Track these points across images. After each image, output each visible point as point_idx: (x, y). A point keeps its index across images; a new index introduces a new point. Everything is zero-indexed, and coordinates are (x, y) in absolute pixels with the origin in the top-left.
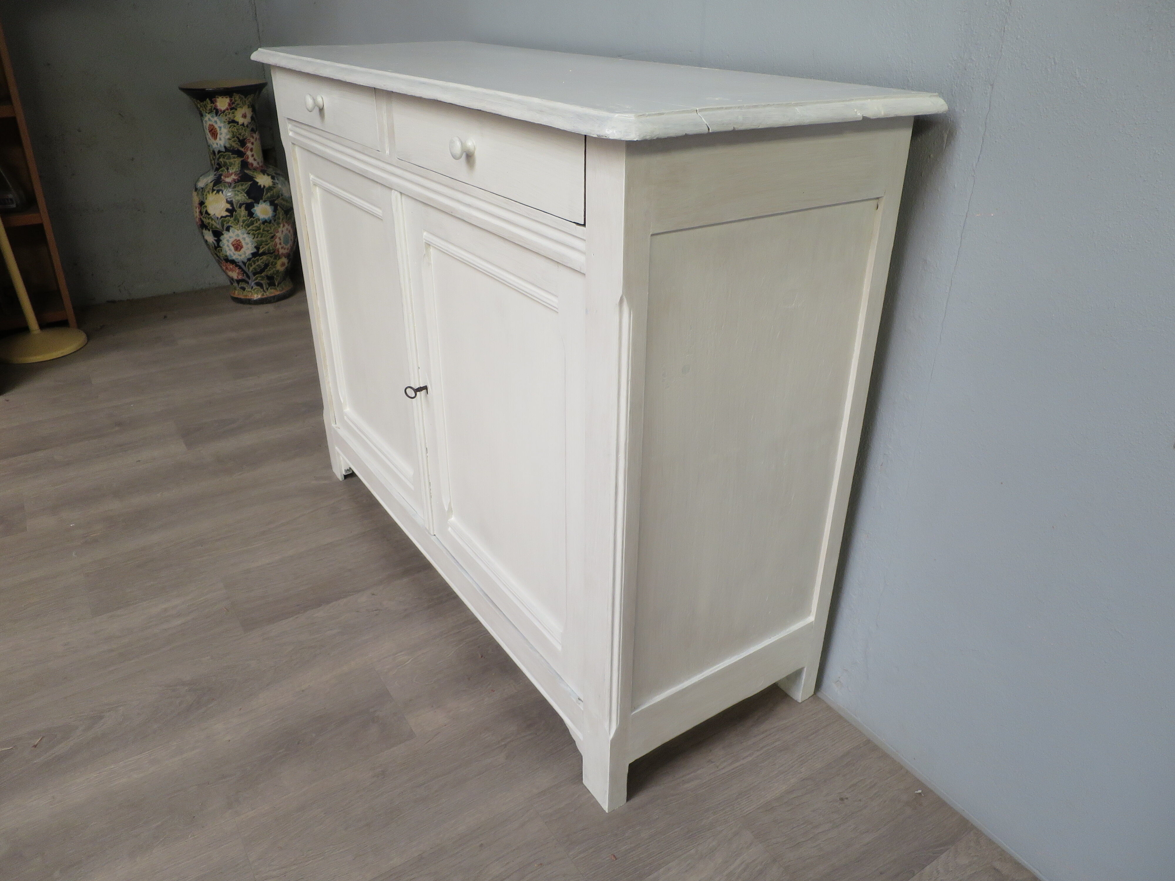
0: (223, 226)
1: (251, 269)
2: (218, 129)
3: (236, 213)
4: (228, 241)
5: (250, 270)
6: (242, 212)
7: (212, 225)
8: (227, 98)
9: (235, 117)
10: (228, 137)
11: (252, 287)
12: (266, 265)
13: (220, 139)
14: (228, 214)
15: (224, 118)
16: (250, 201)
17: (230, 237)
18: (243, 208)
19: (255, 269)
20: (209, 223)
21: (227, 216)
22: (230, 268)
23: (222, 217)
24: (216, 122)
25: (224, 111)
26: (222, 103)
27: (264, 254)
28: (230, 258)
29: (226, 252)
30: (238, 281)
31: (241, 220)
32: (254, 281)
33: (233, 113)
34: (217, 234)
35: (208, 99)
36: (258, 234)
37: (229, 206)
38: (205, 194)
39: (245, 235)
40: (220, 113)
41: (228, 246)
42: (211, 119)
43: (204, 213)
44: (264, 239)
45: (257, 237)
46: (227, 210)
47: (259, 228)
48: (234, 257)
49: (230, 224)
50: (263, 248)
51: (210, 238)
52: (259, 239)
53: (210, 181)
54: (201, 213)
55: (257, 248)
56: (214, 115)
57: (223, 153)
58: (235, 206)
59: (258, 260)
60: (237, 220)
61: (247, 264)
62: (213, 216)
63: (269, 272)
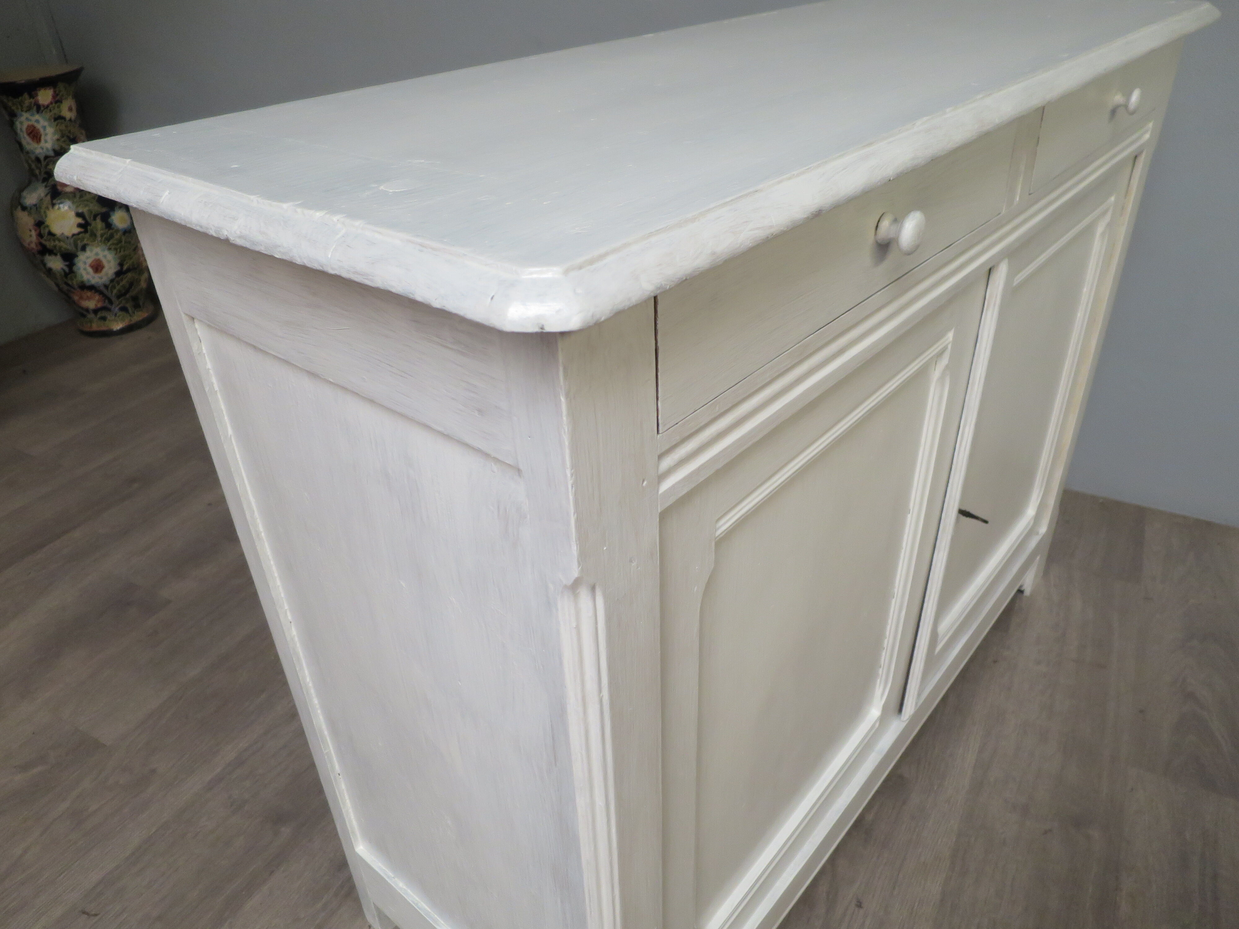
0: (76, 246)
1: (115, 291)
2: (42, 130)
3: (91, 227)
4: (85, 263)
5: (114, 294)
6: (99, 225)
7: (60, 248)
8: (50, 89)
9: (60, 112)
10: (56, 137)
11: (116, 315)
12: (131, 284)
13: (46, 141)
14: (82, 230)
15: (48, 115)
16: (104, 210)
17: (88, 258)
18: (98, 220)
19: (119, 291)
20: (55, 246)
21: (79, 234)
22: (87, 296)
23: (74, 235)
24: (37, 121)
25: (48, 106)
26: (45, 96)
27: (128, 270)
28: (87, 284)
29: (82, 277)
30: (96, 311)
31: (99, 233)
32: (118, 305)
33: (59, 107)
34: (69, 258)
35: (26, 94)
36: (121, 248)
37: (80, 220)
38: (42, 211)
39: (106, 253)
40: (42, 109)
41: (85, 269)
42: (30, 118)
43: (46, 234)
44: (127, 252)
45: (120, 252)
46: (80, 225)
47: (120, 241)
48: (93, 282)
49: (85, 242)
50: (127, 263)
51: (56, 264)
52: (122, 253)
53: (43, 195)
54: (40, 235)
55: (121, 265)
56: (35, 113)
57: (52, 158)
58: (87, 217)
59: (122, 280)
60: (93, 235)
61: (110, 287)
62: (60, 236)
63: (133, 293)
